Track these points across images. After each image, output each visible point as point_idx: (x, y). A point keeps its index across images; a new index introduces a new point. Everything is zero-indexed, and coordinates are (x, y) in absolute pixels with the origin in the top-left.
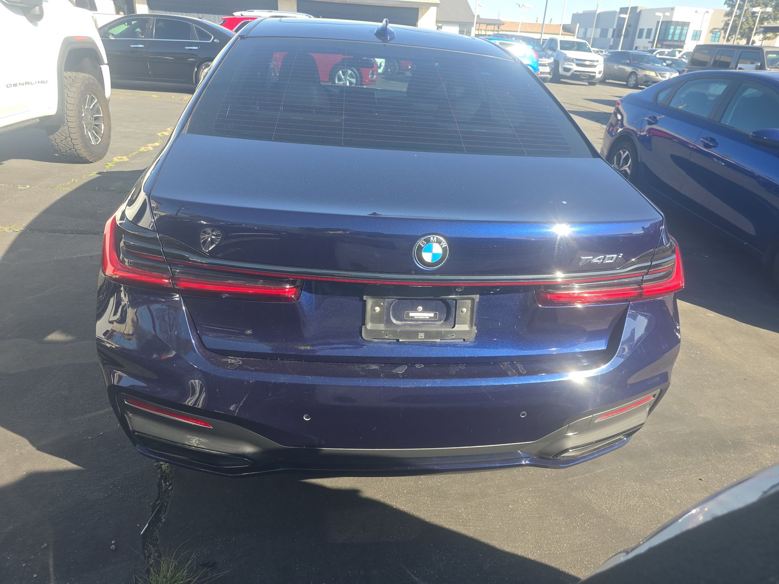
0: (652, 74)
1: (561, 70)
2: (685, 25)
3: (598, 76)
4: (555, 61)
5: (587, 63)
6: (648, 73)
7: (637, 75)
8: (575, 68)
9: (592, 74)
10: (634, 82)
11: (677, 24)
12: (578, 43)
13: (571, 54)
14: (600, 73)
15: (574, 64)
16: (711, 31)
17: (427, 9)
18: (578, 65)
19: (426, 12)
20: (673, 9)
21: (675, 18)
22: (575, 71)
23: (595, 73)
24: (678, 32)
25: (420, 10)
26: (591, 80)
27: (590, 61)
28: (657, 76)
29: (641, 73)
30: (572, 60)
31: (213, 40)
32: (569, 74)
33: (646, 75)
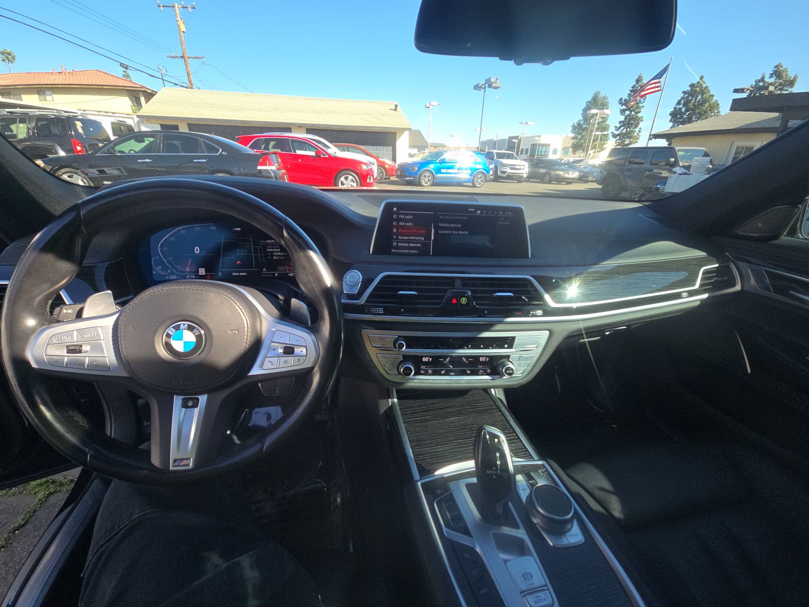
0: (561, 173)
1: (499, 173)
2: (547, 145)
3: (525, 176)
4: (495, 166)
5: (517, 167)
6: (558, 172)
7: (550, 174)
8: (509, 171)
9: (521, 175)
10: (549, 179)
11: (543, 145)
12: (508, 154)
13: (505, 161)
14: (526, 174)
15: (509, 168)
16: (563, 149)
17: (402, 133)
18: (511, 169)
19: (401, 135)
20: (540, 136)
21: (542, 142)
22: (509, 173)
23: (523, 174)
24: (544, 150)
25: (397, 134)
26: (519, 179)
27: (519, 165)
28: (564, 174)
29: (553, 173)
30: (507, 166)
31: (221, 152)
32: (505, 175)
33: (557, 175)
